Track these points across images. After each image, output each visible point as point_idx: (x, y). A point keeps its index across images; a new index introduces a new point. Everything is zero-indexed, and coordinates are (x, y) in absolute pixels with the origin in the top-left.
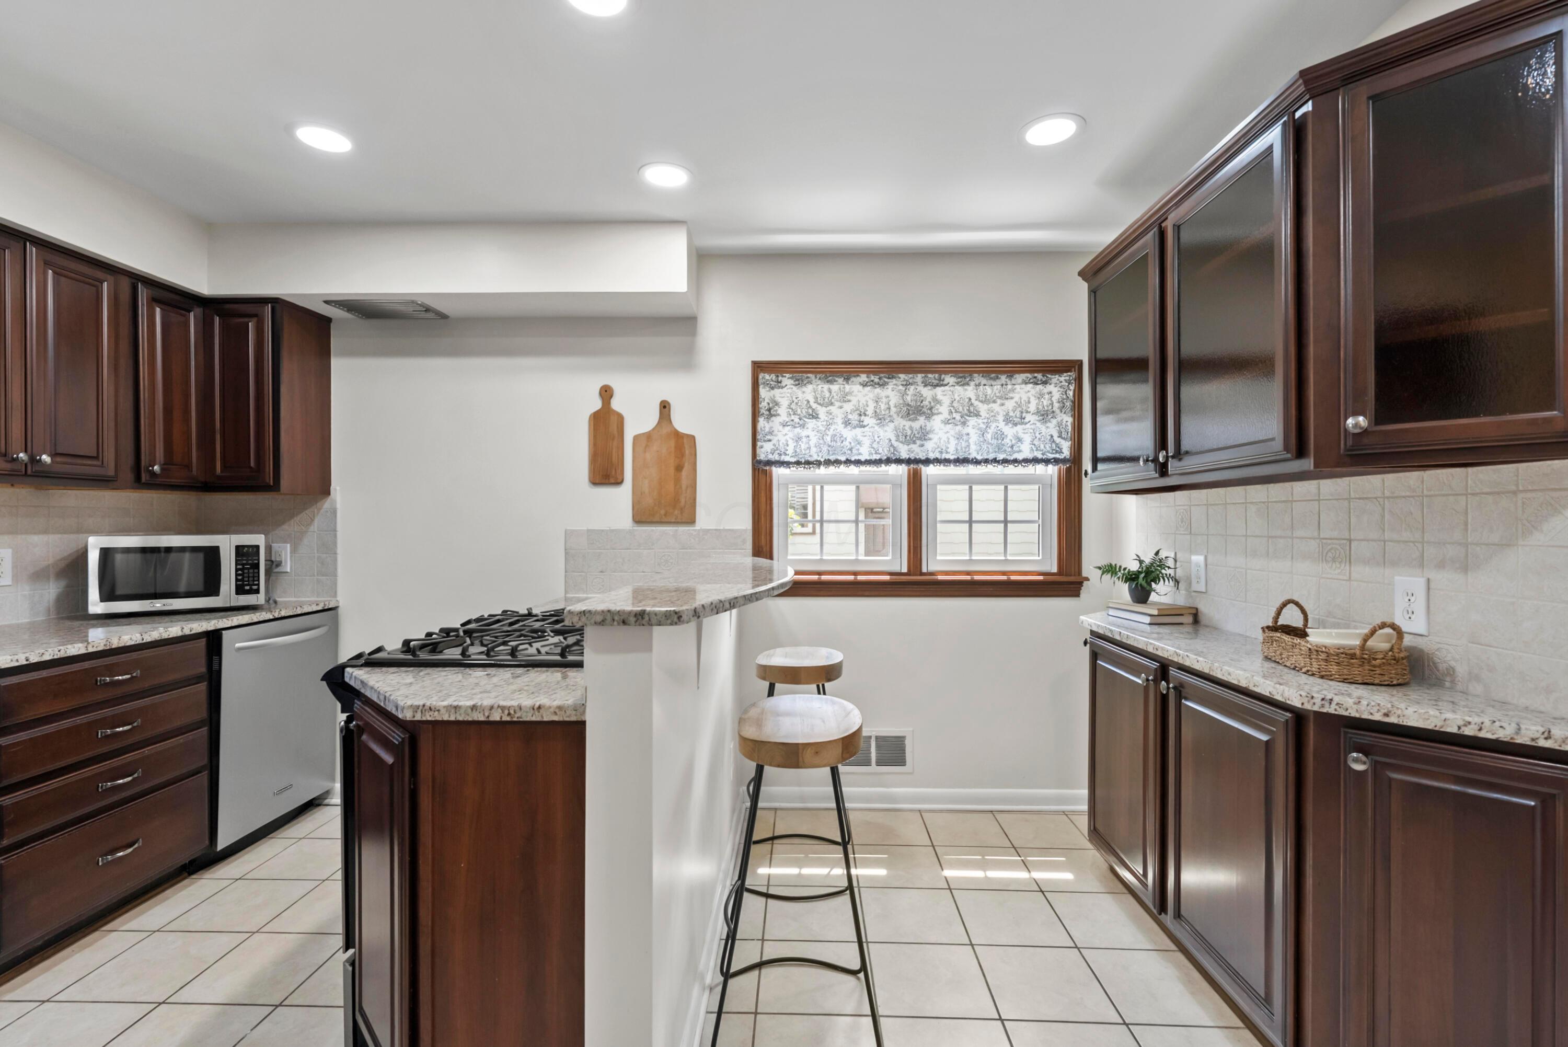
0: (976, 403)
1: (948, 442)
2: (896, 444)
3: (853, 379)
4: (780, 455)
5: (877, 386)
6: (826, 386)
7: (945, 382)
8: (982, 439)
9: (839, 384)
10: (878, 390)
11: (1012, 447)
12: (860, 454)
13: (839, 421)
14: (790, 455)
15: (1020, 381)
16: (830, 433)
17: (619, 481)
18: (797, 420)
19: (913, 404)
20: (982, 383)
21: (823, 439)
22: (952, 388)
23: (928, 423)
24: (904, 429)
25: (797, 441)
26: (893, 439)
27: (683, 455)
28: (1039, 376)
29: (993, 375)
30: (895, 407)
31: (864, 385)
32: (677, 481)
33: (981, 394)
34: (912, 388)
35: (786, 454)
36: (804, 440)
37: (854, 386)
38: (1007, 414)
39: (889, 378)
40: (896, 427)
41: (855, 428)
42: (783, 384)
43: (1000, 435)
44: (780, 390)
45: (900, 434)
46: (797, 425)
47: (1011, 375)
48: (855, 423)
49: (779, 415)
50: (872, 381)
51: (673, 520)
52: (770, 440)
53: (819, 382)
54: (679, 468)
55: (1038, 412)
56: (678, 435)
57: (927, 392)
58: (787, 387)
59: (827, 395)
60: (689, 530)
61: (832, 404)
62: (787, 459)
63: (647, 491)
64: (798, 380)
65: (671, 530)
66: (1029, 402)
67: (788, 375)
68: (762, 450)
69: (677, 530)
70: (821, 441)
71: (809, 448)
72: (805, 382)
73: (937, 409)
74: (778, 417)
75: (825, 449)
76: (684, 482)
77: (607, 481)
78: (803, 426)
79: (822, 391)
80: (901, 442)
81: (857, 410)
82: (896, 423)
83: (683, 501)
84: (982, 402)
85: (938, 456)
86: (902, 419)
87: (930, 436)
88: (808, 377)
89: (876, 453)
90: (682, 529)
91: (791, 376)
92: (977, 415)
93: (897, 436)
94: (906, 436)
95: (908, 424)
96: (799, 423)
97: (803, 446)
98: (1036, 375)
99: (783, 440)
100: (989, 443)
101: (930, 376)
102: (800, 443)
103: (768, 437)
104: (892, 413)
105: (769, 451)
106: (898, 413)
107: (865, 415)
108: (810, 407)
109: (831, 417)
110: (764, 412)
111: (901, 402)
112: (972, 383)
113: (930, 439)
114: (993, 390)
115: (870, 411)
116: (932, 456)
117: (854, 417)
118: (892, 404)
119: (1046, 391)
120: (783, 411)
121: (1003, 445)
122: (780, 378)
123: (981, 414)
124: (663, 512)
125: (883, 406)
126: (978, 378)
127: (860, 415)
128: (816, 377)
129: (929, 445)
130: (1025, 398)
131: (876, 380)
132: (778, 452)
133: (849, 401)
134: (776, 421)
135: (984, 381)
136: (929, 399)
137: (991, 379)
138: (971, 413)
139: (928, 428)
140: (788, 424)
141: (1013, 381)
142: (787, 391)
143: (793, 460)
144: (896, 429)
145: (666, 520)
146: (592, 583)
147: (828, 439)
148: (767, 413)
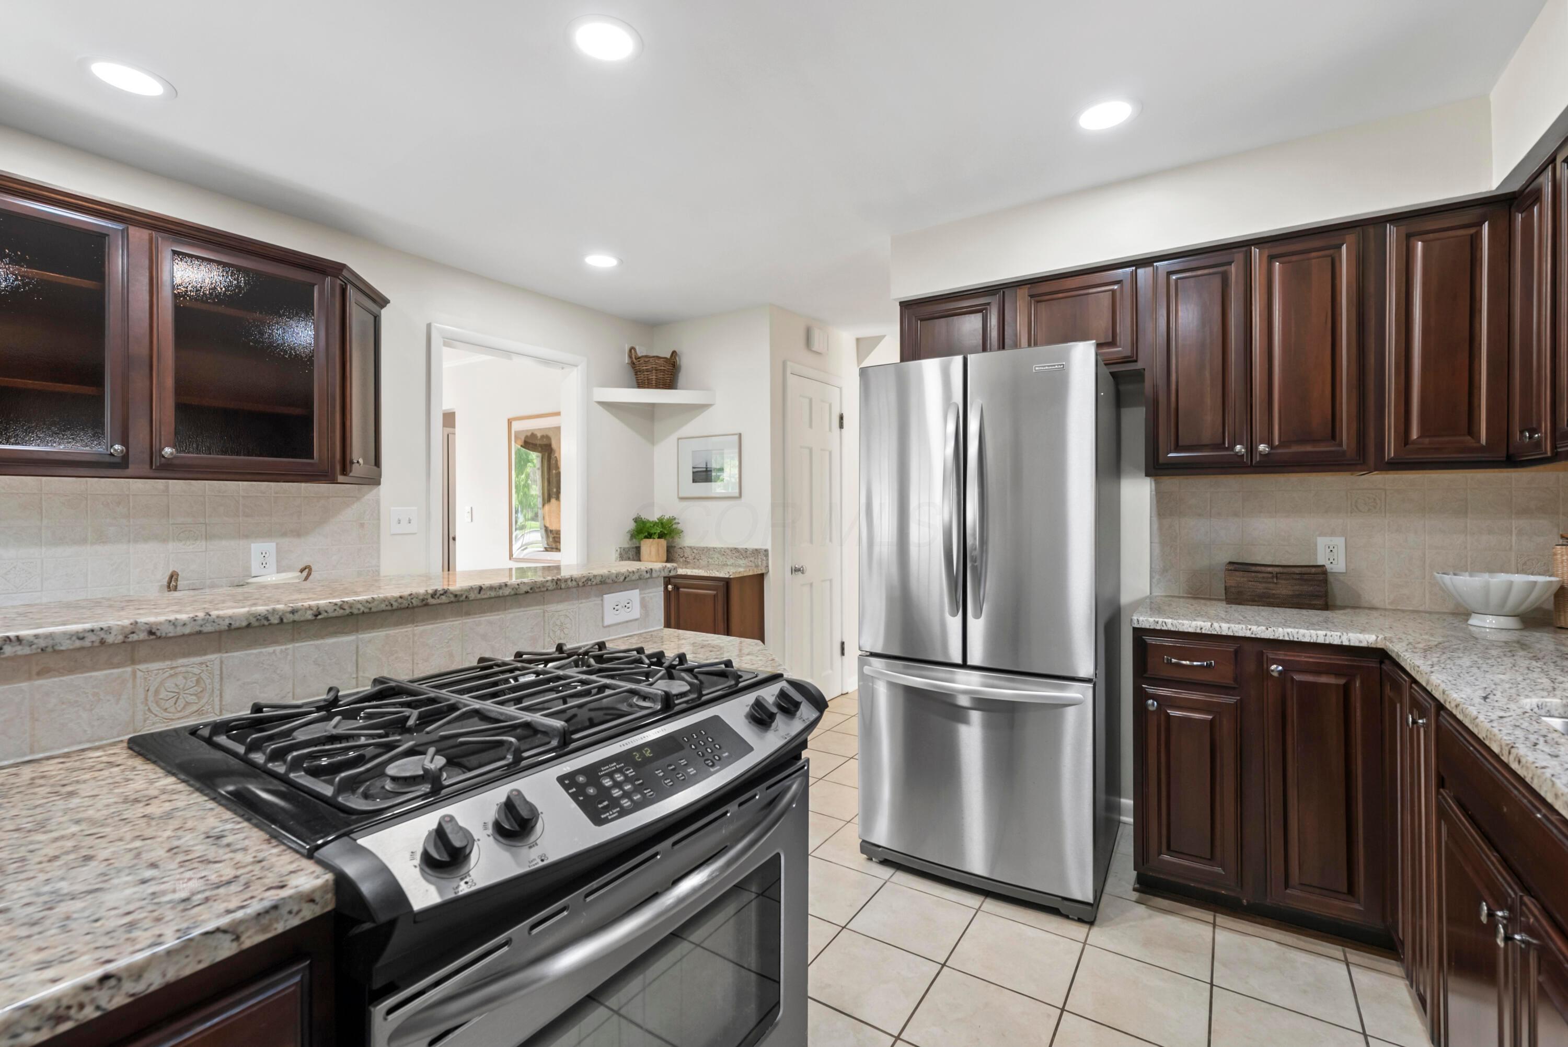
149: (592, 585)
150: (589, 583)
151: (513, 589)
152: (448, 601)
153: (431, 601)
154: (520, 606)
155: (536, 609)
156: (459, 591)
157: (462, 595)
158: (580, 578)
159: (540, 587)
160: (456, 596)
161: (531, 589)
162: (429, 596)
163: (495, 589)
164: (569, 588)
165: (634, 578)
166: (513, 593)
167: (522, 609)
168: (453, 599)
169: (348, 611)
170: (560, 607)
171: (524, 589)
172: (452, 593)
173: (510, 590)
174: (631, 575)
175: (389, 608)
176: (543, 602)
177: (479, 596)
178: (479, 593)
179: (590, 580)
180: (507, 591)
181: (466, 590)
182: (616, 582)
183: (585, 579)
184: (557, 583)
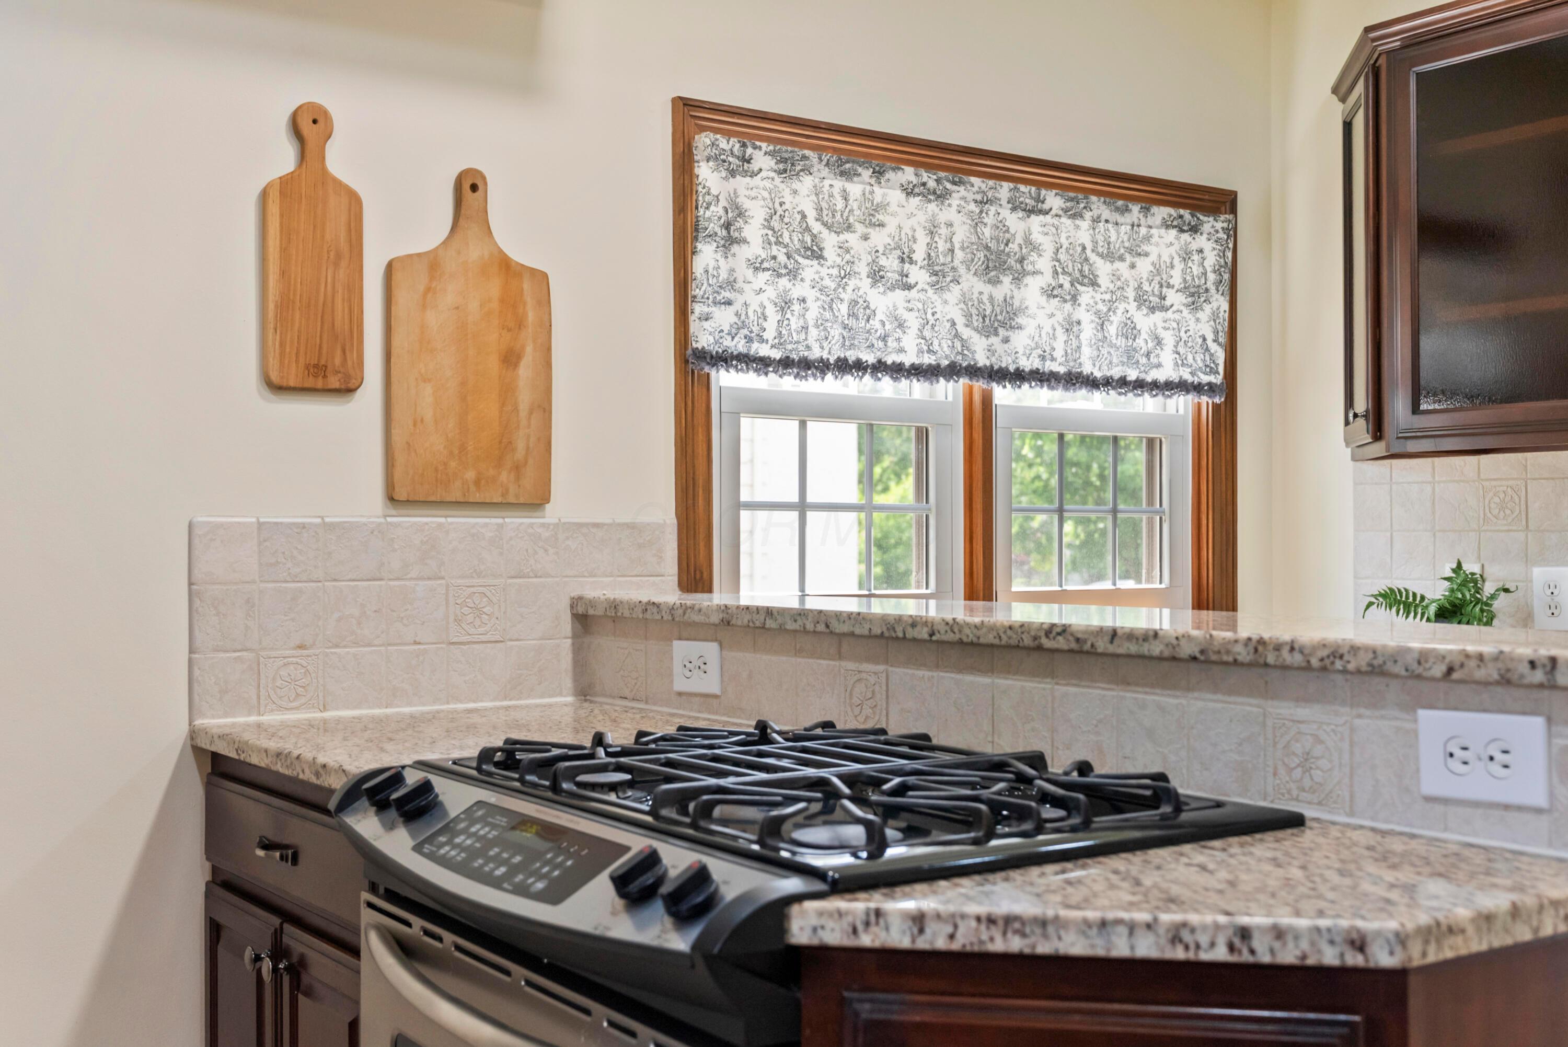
0: (1093, 257)
1: (1054, 337)
2: (966, 333)
3: (890, 175)
4: (749, 340)
5: (932, 197)
6: (839, 184)
7: (1046, 206)
8: (1100, 336)
9: (863, 183)
10: (932, 207)
11: (1148, 355)
12: (901, 350)
13: (862, 268)
14: (770, 342)
15: (1157, 220)
16: (847, 296)
17: (351, 386)
18: (782, 258)
19: (992, 245)
20: (1103, 218)
21: (831, 308)
22: (1056, 221)
23: (1016, 292)
24: (980, 302)
25: (782, 309)
26: (960, 321)
27: (520, 324)
28: (1186, 214)
29: (1120, 203)
30: (963, 249)
31: (909, 192)
32: (507, 391)
33: (1100, 238)
34: (993, 209)
35: (762, 340)
36: (796, 307)
37: (890, 191)
38: (1139, 287)
39: (954, 183)
40: (963, 295)
41: (892, 288)
42: (755, 166)
43: (1130, 330)
44: (748, 179)
45: (974, 311)
46: (783, 271)
47: (1147, 204)
48: (893, 277)
49: (745, 241)
50: (924, 184)
51: (497, 499)
52: (729, 303)
53: (825, 172)
54: (511, 359)
55: (1184, 289)
56: (506, 266)
57: (1014, 221)
58: (763, 174)
59: (840, 204)
60: (531, 525)
61: (849, 228)
62: (764, 351)
63: (428, 415)
64: (784, 160)
65: (486, 525)
66: (1172, 267)
67: (764, 145)
68: (706, 324)
69: (501, 526)
70: (828, 315)
71: (805, 328)
72: (798, 168)
73: (1033, 263)
74: (744, 247)
75: (836, 332)
76: (525, 397)
77: (320, 384)
78: (793, 274)
79: (831, 196)
80: (976, 330)
81: (898, 247)
82: (965, 285)
83: (521, 445)
84: (1101, 255)
85: (1036, 364)
86: (976, 279)
87: (1020, 320)
88: (804, 158)
89: (930, 351)
90: (515, 521)
91: (771, 148)
92: (1094, 284)
93: (969, 316)
94: (984, 317)
95: (987, 289)
96: (786, 267)
97: (795, 323)
98: (1182, 212)
99: (754, 306)
100: (1111, 345)
101: (1022, 188)
102: (788, 315)
103: (726, 294)
104: (956, 263)
105: (726, 328)
106: (968, 264)
107: (911, 262)
108: (808, 229)
109: (848, 257)
110: (718, 230)
111: (974, 239)
112: (1088, 215)
113: (1020, 327)
114: (1118, 233)
115: (919, 255)
116: (1026, 364)
117: (890, 263)
118: (957, 240)
119: (1194, 246)
120: (753, 231)
121: (1135, 350)
122: (749, 151)
123: (1100, 281)
124: (470, 475)
125: (942, 246)
126: (1098, 206)
127: (903, 261)
128: (821, 160)
129: (1020, 340)
130: (1166, 258)
131: (932, 184)
132: (745, 331)
133: (882, 225)
134: (743, 253)
135: (1106, 213)
136: (1019, 240)
137: (1117, 209)
138: (1084, 276)
139: (1016, 303)
140: (765, 265)
141: (1150, 221)
142: (762, 184)
143: (776, 355)
144: (964, 300)
145: (478, 497)
146: (274, 679)
147: (843, 309)
148: (724, 233)
149: (1345, 671)
150: (1339, 665)
151: (1167, 645)
152: (1065, 647)
153: (1047, 643)
154: (1216, 689)
155: (1250, 705)
156: (1085, 632)
157: (1085, 641)
158: (1315, 648)
159: (1219, 652)
160: (1078, 640)
161: (1202, 652)
162: (1042, 634)
163: (1137, 639)
164: (1285, 667)
165: (1480, 674)
166: (1167, 653)
167: (1219, 697)
168: (1074, 645)
169: (957, 636)
170: (1303, 712)
171: (1187, 650)
172: (1072, 635)
173: (1162, 647)
174: (1473, 663)
175: (997, 642)
176: (1267, 693)
177: (1111, 649)
178: (1112, 642)
179: (1341, 657)
180: (1156, 649)
181: (1092, 633)
182: (1419, 677)
183: (1325, 653)
184: (1256, 650)
